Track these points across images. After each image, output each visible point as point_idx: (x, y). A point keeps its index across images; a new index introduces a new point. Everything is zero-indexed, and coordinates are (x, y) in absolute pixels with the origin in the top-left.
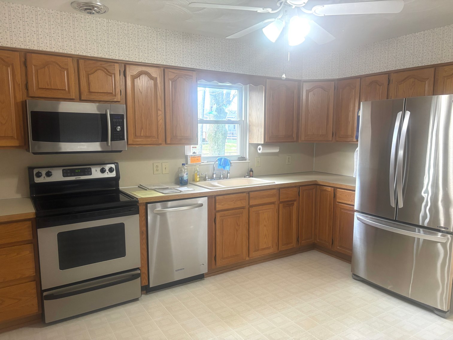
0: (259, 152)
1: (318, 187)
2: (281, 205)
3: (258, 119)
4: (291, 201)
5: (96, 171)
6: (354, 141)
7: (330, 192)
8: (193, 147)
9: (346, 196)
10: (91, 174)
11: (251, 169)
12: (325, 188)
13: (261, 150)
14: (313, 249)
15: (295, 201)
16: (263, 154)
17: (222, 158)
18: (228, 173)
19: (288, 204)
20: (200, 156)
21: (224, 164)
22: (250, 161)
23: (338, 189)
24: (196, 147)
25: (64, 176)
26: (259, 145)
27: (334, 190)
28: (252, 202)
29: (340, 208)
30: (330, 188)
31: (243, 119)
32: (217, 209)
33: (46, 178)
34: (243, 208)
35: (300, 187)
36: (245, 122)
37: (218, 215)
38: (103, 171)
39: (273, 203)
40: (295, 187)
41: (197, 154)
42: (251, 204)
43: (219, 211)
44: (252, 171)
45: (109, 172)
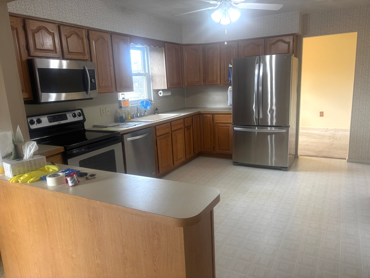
0: (160, 95)
1: (201, 115)
2: (185, 129)
3: (160, 71)
4: (189, 126)
5: (70, 116)
6: (218, 84)
7: (209, 117)
8: (122, 94)
9: (221, 118)
10: (67, 119)
11: (157, 108)
12: (206, 115)
13: (161, 94)
14: (199, 156)
15: (191, 126)
16: (163, 97)
17: (144, 101)
18: (145, 112)
19: (188, 128)
20: (128, 100)
21: (147, 105)
22: (154, 102)
23: (215, 115)
24: (124, 94)
25: (50, 122)
26: (159, 90)
27: (213, 116)
28: (173, 129)
29: (217, 126)
30: (209, 115)
31: (147, 72)
32: (157, 135)
33: (37, 124)
34: (168, 133)
35: (193, 117)
36: (148, 74)
37: (158, 138)
38: (74, 116)
39: (181, 128)
40: (190, 116)
41: (125, 99)
42: (173, 130)
43: (158, 136)
44: (158, 110)
45: (78, 117)
